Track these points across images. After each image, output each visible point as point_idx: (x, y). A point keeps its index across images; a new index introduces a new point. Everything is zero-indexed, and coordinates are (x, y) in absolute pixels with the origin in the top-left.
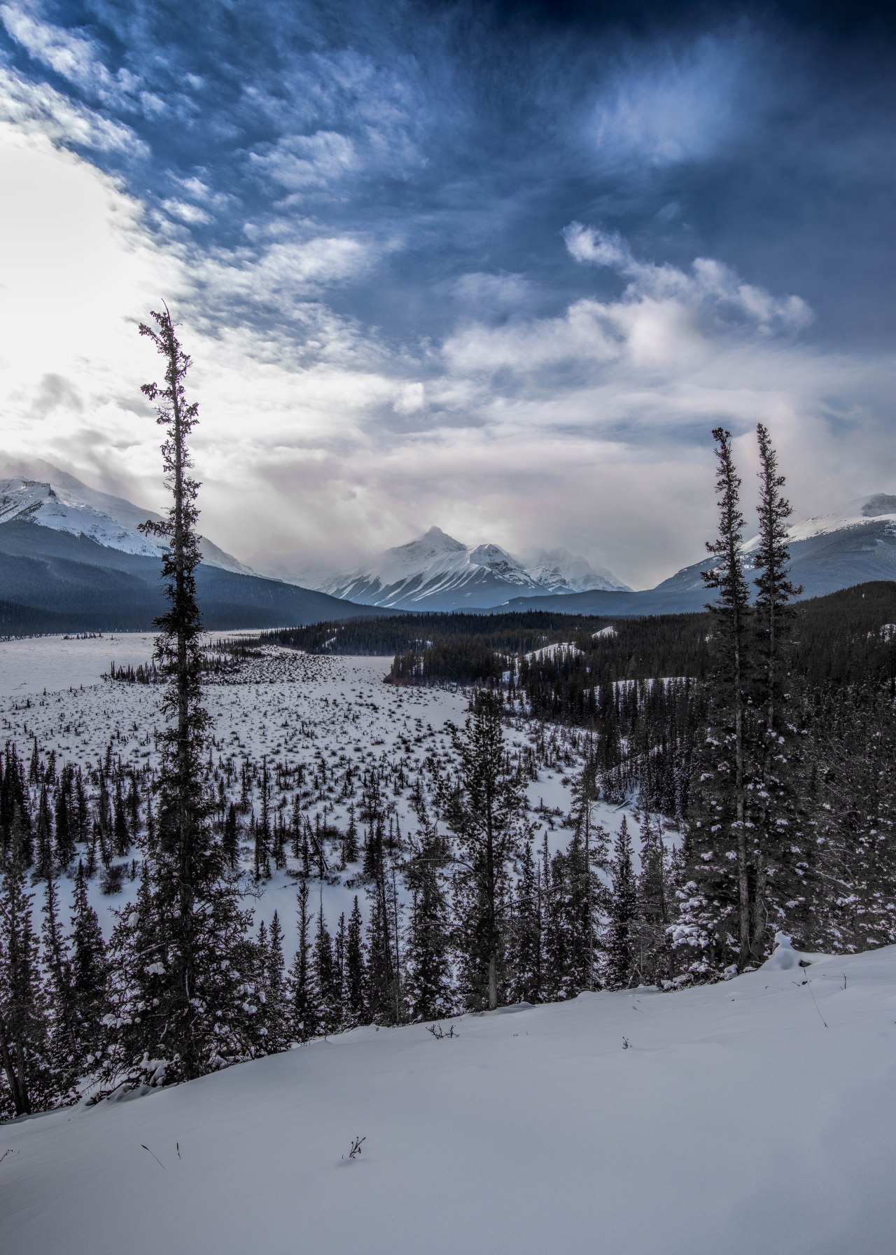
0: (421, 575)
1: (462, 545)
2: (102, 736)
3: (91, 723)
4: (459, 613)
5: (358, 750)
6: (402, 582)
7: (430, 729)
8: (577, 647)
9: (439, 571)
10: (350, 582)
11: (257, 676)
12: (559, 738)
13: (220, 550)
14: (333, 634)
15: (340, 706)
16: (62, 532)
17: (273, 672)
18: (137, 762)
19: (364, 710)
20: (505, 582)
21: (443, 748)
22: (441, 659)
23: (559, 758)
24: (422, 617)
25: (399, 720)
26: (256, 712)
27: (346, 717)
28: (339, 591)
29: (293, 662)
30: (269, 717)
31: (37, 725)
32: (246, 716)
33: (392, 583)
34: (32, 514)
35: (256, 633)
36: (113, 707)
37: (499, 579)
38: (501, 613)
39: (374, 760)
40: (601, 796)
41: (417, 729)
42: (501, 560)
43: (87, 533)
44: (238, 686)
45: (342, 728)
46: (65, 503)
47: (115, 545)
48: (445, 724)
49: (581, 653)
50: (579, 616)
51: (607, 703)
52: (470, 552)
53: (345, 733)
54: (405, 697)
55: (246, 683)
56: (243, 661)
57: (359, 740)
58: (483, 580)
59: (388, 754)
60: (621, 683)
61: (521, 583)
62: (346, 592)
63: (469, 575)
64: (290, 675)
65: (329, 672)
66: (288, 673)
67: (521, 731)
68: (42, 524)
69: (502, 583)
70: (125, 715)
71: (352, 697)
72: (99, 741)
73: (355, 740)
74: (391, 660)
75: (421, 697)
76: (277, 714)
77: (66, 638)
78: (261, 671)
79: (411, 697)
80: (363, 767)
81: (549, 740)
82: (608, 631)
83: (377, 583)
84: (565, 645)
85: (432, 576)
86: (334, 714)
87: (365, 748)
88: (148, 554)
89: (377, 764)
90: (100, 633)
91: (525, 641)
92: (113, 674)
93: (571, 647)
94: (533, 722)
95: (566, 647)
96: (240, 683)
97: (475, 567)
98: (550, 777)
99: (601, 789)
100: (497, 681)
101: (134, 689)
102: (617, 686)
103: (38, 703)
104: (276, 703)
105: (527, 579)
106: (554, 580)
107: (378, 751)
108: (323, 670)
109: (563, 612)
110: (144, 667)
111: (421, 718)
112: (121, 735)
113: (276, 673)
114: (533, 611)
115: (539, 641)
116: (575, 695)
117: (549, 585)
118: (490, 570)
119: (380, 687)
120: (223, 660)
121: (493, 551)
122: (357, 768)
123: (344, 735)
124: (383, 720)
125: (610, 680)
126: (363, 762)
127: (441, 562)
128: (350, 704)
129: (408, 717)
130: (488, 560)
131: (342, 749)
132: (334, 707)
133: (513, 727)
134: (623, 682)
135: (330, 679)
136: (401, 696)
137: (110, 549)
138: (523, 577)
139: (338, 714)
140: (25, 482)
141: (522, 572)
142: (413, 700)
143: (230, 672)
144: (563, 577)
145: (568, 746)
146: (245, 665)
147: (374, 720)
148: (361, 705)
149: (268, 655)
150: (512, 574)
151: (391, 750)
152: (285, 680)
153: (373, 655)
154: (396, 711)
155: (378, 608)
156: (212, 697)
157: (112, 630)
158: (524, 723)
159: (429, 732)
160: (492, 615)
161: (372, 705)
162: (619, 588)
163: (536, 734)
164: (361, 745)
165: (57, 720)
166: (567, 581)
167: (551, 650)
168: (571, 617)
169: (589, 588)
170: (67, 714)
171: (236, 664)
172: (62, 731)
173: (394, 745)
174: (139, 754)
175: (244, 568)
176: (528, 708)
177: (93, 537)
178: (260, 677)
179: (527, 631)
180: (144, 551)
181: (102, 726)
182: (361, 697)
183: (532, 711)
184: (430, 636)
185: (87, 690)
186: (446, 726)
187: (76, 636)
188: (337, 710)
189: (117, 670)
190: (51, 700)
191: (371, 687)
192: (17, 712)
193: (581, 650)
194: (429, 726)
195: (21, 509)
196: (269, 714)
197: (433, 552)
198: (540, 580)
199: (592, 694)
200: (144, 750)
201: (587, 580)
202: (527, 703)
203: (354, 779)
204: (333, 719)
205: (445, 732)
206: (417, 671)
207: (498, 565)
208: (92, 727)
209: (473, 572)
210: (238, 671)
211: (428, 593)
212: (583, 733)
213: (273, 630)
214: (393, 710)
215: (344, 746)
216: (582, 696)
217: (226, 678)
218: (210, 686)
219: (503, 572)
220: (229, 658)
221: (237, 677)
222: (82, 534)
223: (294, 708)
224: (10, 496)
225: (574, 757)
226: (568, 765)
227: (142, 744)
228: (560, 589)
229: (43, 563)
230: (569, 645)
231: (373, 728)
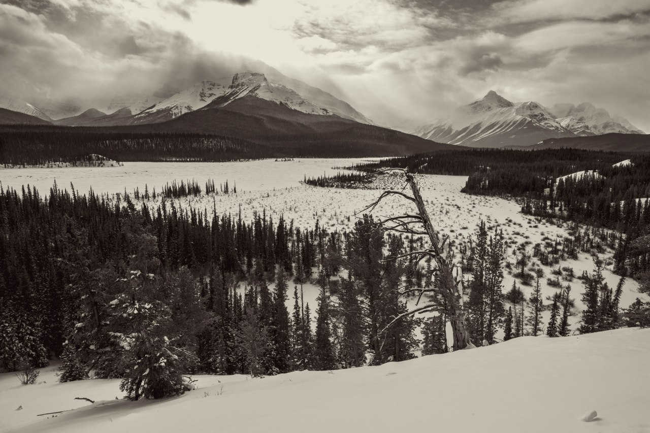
0: (480, 124)
1: (510, 103)
2: (308, 214)
3: (301, 207)
4: (509, 149)
5: (452, 231)
6: (467, 128)
7: (497, 222)
8: (600, 173)
9: (493, 121)
10: (432, 129)
11: (383, 185)
12: (591, 234)
13: (355, 110)
14: (425, 162)
15: (436, 205)
16: (271, 101)
17: (391, 183)
18: (329, 229)
19: (451, 208)
20: (542, 128)
21: (508, 234)
22: (500, 179)
23: (592, 247)
24: (483, 151)
25: (475, 215)
26: (386, 205)
27: (441, 211)
28: (425, 134)
29: (402, 178)
30: (395, 209)
31: (275, 206)
32: (382, 208)
33: (460, 129)
34: (256, 92)
35: (377, 160)
36: (309, 199)
37: (537, 126)
38: (539, 149)
39: (464, 238)
40: (628, 274)
41: (488, 222)
42: (539, 112)
43: (283, 102)
44: (373, 190)
45: (440, 218)
46: (272, 85)
47: (298, 108)
48: (507, 220)
49: (603, 178)
50: (601, 152)
51: (631, 213)
52: (516, 107)
53: (442, 221)
54: (476, 202)
55: (377, 189)
56: (373, 176)
57: (452, 226)
58: (525, 126)
59: (472, 235)
60: (643, 200)
61: (554, 128)
62: (430, 135)
63: (514, 123)
64: (402, 185)
65: (425, 184)
66: (400, 184)
67: (561, 227)
68: (260, 97)
69: (539, 129)
70: (317, 203)
71: (443, 200)
72: (307, 216)
73: (449, 225)
74: (465, 179)
75: (487, 202)
76: (399, 208)
77: (276, 161)
78: (384, 182)
79: (481, 202)
80: (457, 242)
81: (583, 235)
82: (626, 162)
83: (450, 130)
84: (591, 172)
85: (488, 124)
86: (433, 209)
87: (457, 230)
88: (315, 113)
89: (466, 240)
90: (292, 158)
91: (558, 168)
92: (305, 181)
93: (595, 173)
94: (570, 223)
95: (591, 173)
96: (374, 189)
97: (519, 118)
98: (586, 258)
99: (629, 269)
100: (540, 195)
101: (317, 189)
102: (640, 201)
103: (272, 195)
104: (397, 201)
105: (558, 125)
106: (579, 126)
107: (465, 233)
108: (421, 183)
109: (588, 149)
110: (320, 178)
111: (490, 215)
112: (318, 214)
113: (393, 184)
114: (565, 148)
115: (569, 168)
116: (603, 205)
117: (575, 130)
118: (530, 119)
119: (459, 195)
120: (361, 175)
121: (534, 106)
122: (454, 242)
123: (442, 222)
124: (464, 214)
125: (633, 197)
126: (457, 238)
127: (495, 114)
128: (442, 204)
129: (481, 214)
130: (529, 112)
131: (443, 230)
132: (433, 205)
133: (555, 224)
134: (645, 199)
135: (426, 188)
136: (474, 201)
137: (295, 110)
138: (555, 124)
139: (436, 209)
140: (251, 74)
141: (554, 121)
142: (482, 204)
143: (367, 182)
144: (586, 124)
145: (597, 239)
146: (374, 178)
147: (459, 214)
148: (449, 205)
149: (387, 173)
150: (547, 122)
151: (474, 233)
152: (400, 188)
153: (451, 175)
154: (472, 210)
155: (450, 145)
156: (361, 196)
157: (298, 157)
158: (563, 223)
159: (496, 224)
160: (533, 151)
161: (456, 205)
162: (633, 131)
163: (572, 230)
164: (453, 229)
165: (284, 204)
166: (590, 126)
167: (579, 175)
168: (594, 152)
169: (608, 131)
170: (288, 201)
171: (369, 178)
172: (288, 210)
173: (475, 230)
174: (330, 225)
175: (368, 121)
176: (565, 213)
177: (286, 104)
178: (385, 186)
179: (558, 162)
180: (313, 111)
181: (307, 208)
182: (448, 200)
183: (568, 215)
184: (490, 164)
185: (294, 189)
186: (507, 221)
187: (281, 160)
188: (434, 207)
189: (307, 179)
190: (278, 193)
191: (453, 195)
192: (263, 199)
193: (604, 175)
194: (496, 220)
195: (250, 89)
196: (394, 207)
197: (490, 108)
198: (568, 126)
199: (618, 206)
200: (331, 223)
201: (606, 126)
202: (565, 210)
203: (453, 248)
204: (433, 212)
205: (507, 225)
206: (484, 186)
207: (536, 116)
208: (302, 209)
209: (517, 121)
210: (371, 182)
211: (484, 135)
212: (610, 232)
213: (388, 158)
214: (470, 209)
215: (443, 229)
216: (609, 206)
217: (365, 185)
218: (358, 190)
219: (540, 121)
220: (365, 174)
221: (371, 185)
222: (281, 102)
223: (409, 205)
224: (245, 82)
225: (604, 247)
226: (600, 252)
227: (330, 220)
228: (584, 132)
229: (262, 119)
230: (593, 172)
231: (459, 219)
